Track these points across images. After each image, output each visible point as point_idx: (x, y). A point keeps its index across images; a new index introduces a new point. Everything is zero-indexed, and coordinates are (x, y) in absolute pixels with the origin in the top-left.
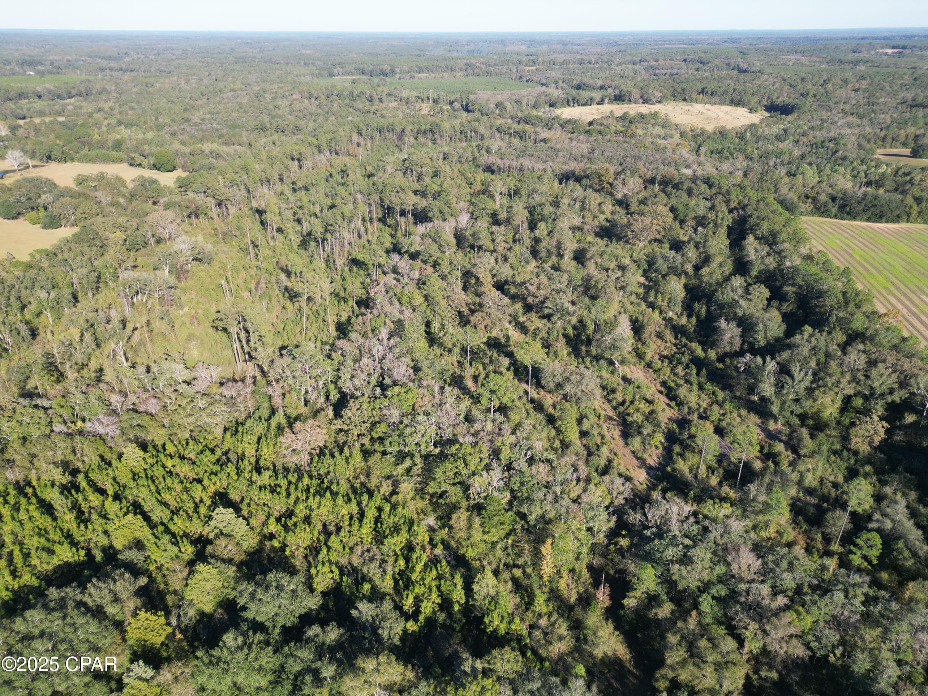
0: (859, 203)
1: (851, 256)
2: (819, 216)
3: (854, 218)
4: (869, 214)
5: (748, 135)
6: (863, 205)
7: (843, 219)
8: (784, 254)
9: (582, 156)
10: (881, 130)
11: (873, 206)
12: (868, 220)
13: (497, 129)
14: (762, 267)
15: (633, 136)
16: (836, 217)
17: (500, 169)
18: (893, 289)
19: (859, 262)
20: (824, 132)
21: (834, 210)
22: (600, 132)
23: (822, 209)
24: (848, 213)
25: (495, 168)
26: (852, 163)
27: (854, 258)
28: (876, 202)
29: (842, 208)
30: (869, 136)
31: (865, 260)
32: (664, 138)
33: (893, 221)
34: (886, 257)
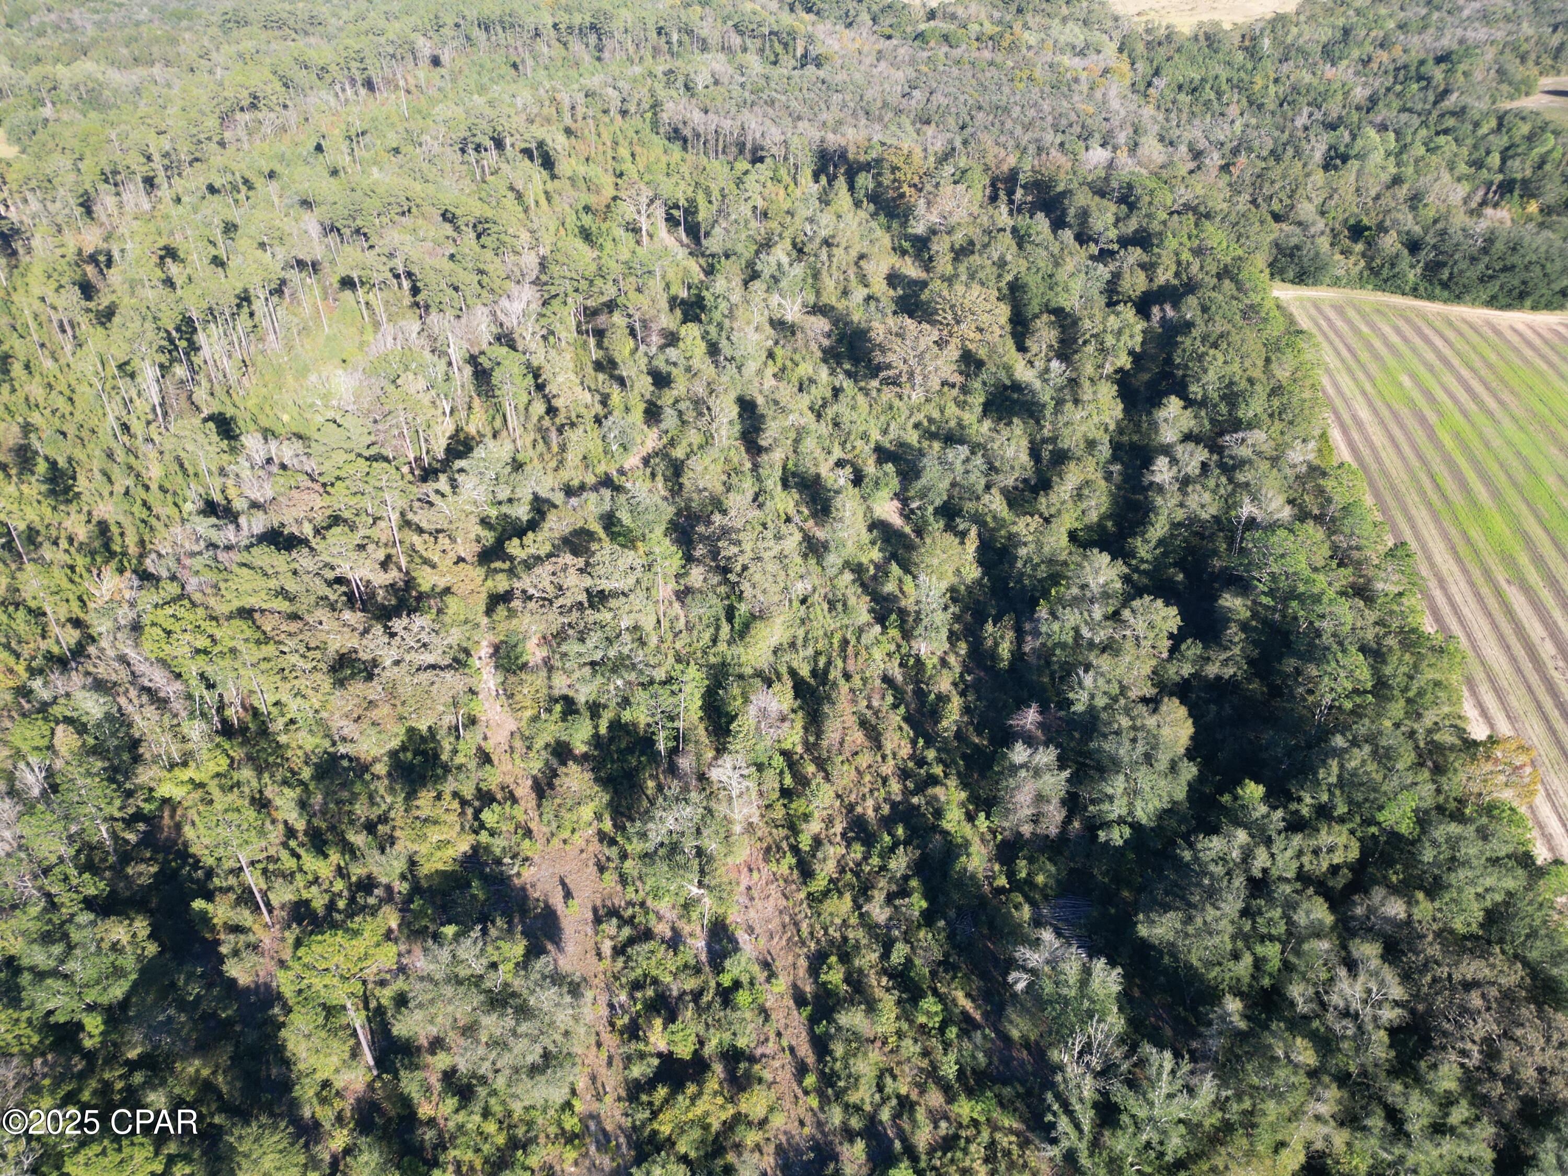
0: (1473, 260)
1: (1431, 434)
2: (1377, 288)
3: (1458, 298)
4: (1493, 287)
5: (1266, 43)
6: (1481, 266)
7: (1431, 297)
8: (1241, 477)
9: (885, 105)
10: (1555, 28)
11: (1505, 269)
12: (1492, 302)
13: (735, 26)
14: (1180, 515)
15: (1013, 47)
16: (1414, 292)
17: (698, 136)
18: (1524, 560)
19: (1448, 460)
20: (1428, 36)
21: (1412, 276)
22: (946, 38)
23: (1385, 273)
24: (1445, 285)
25: (687, 132)
26: (1477, 125)
27: (1438, 445)
28: (1515, 259)
29: (1432, 268)
30: (1525, 47)
31: (1465, 448)
32: (1082, 53)
33: (1549, 306)
34: (1518, 437)
